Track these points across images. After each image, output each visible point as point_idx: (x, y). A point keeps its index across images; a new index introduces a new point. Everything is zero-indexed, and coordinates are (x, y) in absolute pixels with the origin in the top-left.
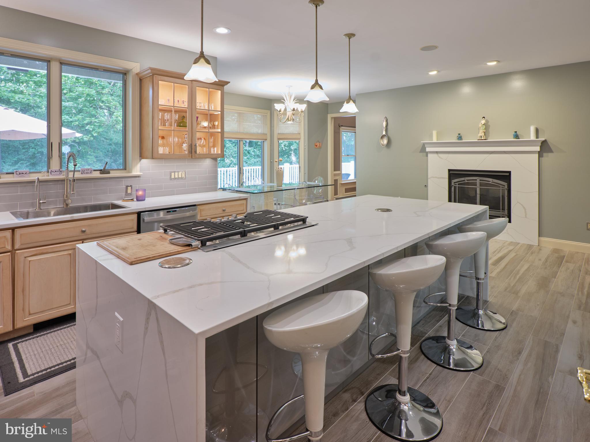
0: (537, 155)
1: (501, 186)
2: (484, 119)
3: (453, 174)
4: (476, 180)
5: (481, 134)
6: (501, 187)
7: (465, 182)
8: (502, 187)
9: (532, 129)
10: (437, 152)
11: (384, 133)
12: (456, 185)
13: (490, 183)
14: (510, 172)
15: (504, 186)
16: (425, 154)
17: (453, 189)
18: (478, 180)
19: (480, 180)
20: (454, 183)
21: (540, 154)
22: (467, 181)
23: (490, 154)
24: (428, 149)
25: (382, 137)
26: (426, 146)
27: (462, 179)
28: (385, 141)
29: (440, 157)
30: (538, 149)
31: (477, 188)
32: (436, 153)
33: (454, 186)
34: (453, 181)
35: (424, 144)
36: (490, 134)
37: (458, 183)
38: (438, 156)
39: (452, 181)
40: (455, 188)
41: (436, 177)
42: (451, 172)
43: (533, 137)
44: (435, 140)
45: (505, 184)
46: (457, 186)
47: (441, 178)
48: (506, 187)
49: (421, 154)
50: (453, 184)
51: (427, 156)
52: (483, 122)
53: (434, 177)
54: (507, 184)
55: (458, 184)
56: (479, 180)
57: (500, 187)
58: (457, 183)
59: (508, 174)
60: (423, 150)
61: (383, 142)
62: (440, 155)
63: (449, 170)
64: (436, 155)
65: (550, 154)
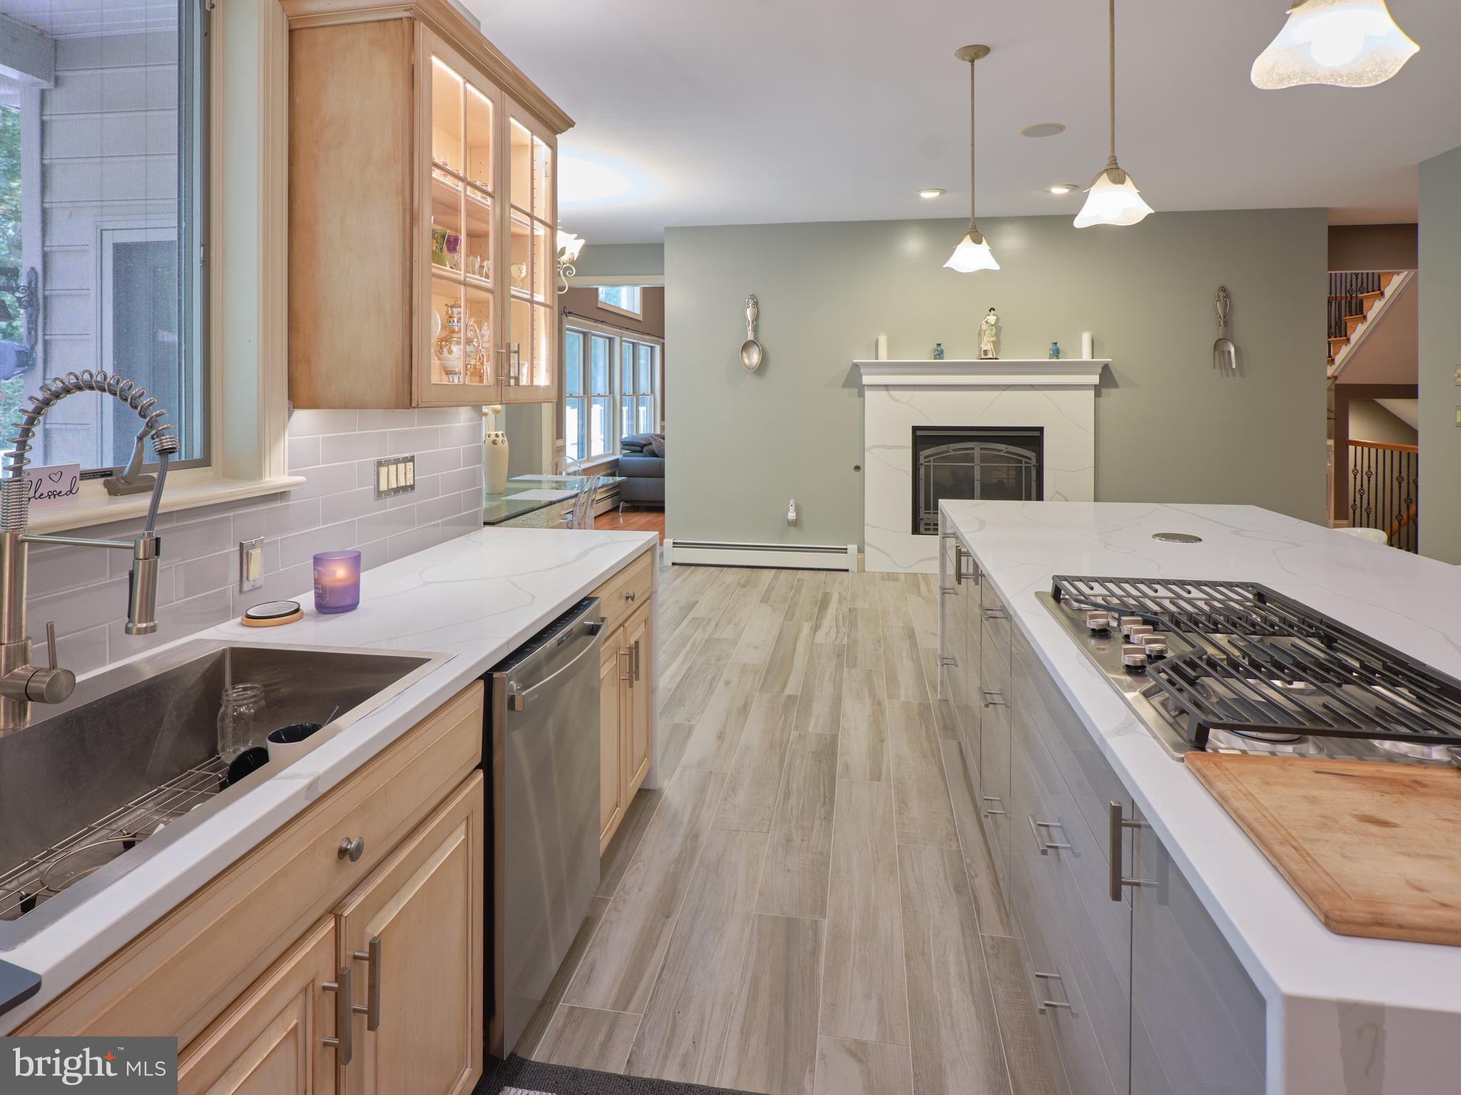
0: (1092, 393)
1: (1024, 460)
2: (992, 312)
3: (924, 438)
4: (973, 449)
5: (987, 345)
6: (1024, 462)
7: (949, 454)
8: (1026, 462)
9: (1086, 338)
10: (886, 386)
11: (750, 336)
12: (929, 462)
13: (1002, 453)
14: (1041, 429)
15: (1030, 459)
16: (856, 391)
17: (922, 471)
18: (977, 449)
19: (981, 449)
20: (926, 457)
21: (1098, 390)
22: (953, 453)
23: (1004, 390)
24: (866, 380)
25: (746, 346)
26: (862, 371)
27: (944, 448)
28: (754, 358)
29: (894, 399)
30: (1095, 379)
31: (975, 466)
32: (884, 388)
33: (925, 465)
34: (923, 453)
35: (856, 366)
36: (1001, 347)
37: (934, 457)
38: (890, 396)
39: (921, 453)
40: (928, 468)
41: (884, 446)
42: (919, 433)
43: (1086, 356)
44: (883, 358)
45: (1032, 455)
46: (932, 464)
47: (895, 447)
48: (1034, 462)
49: (847, 391)
50: (922, 460)
51: (862, 395)
52: (992, 319)
53: (879, 447)
54: (1035, 454)
55: (934, 459)
56: (979, 448)
57: (1020, 462)
58: (931, 459)
59: (1037, 434)
60: (853, 379)
61: (749, 359)
62: (897, 394)
63: (915, 429)
64: (883, 393)
65: (1113, 391)
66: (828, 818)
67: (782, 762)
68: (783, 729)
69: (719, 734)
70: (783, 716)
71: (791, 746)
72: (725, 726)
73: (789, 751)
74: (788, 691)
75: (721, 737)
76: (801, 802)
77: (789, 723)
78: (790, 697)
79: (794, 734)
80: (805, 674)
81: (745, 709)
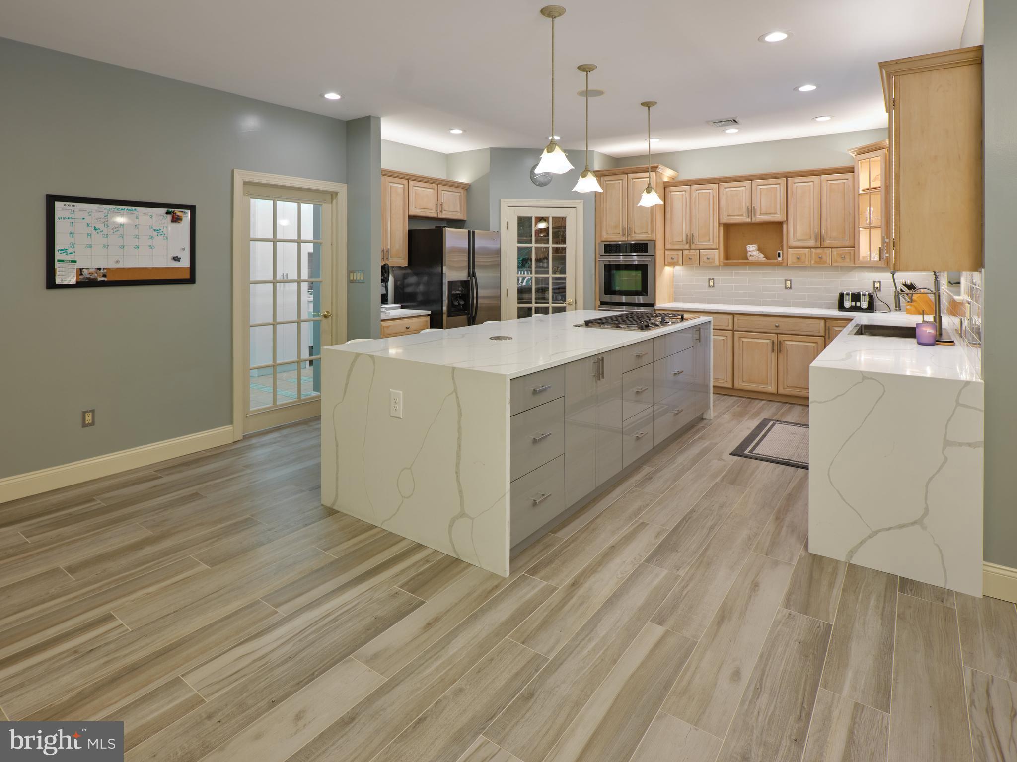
66: (693, 511)
67: (706, 549)
68: (691, 579)
69: (757, 588)
70: (684, 594)
71: (691, 562)
72: (750, 597)
73: (694, 558)
74: (660, 630)
75: (755, 586)
76: (705, 521)
77: (682, 585)
78: (661, 623)
79: (682, 573)
80: (614, 664)
81: (722, 618)
